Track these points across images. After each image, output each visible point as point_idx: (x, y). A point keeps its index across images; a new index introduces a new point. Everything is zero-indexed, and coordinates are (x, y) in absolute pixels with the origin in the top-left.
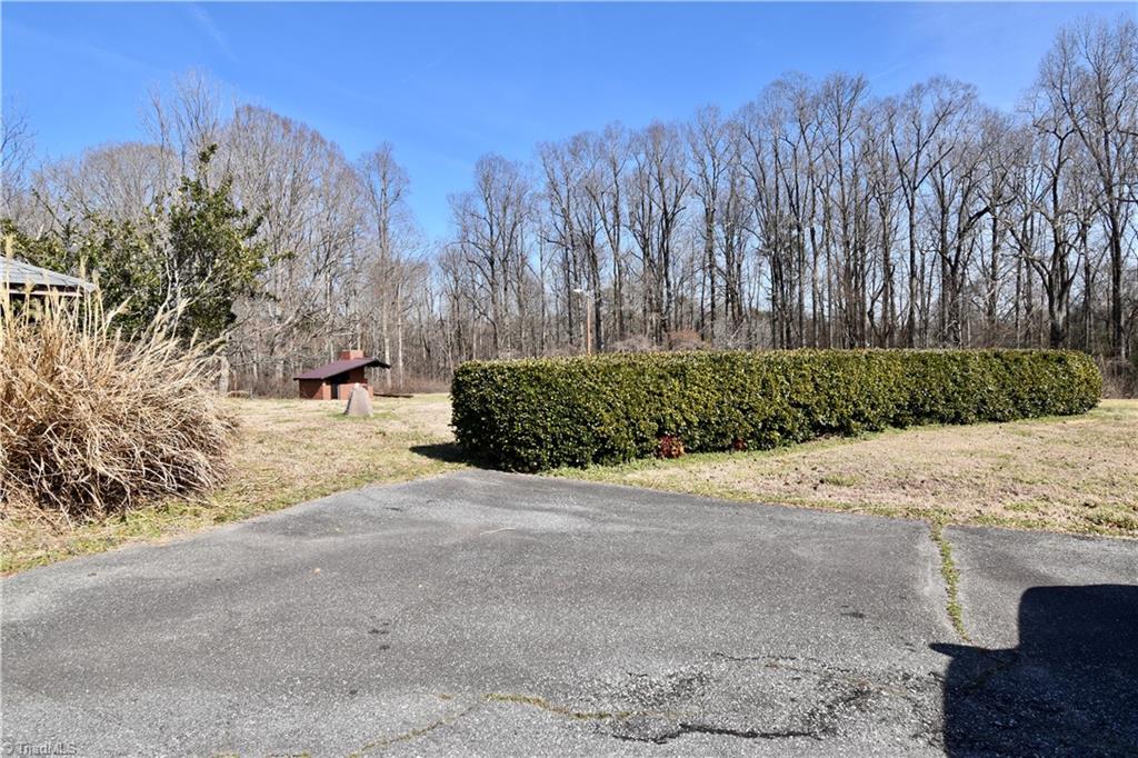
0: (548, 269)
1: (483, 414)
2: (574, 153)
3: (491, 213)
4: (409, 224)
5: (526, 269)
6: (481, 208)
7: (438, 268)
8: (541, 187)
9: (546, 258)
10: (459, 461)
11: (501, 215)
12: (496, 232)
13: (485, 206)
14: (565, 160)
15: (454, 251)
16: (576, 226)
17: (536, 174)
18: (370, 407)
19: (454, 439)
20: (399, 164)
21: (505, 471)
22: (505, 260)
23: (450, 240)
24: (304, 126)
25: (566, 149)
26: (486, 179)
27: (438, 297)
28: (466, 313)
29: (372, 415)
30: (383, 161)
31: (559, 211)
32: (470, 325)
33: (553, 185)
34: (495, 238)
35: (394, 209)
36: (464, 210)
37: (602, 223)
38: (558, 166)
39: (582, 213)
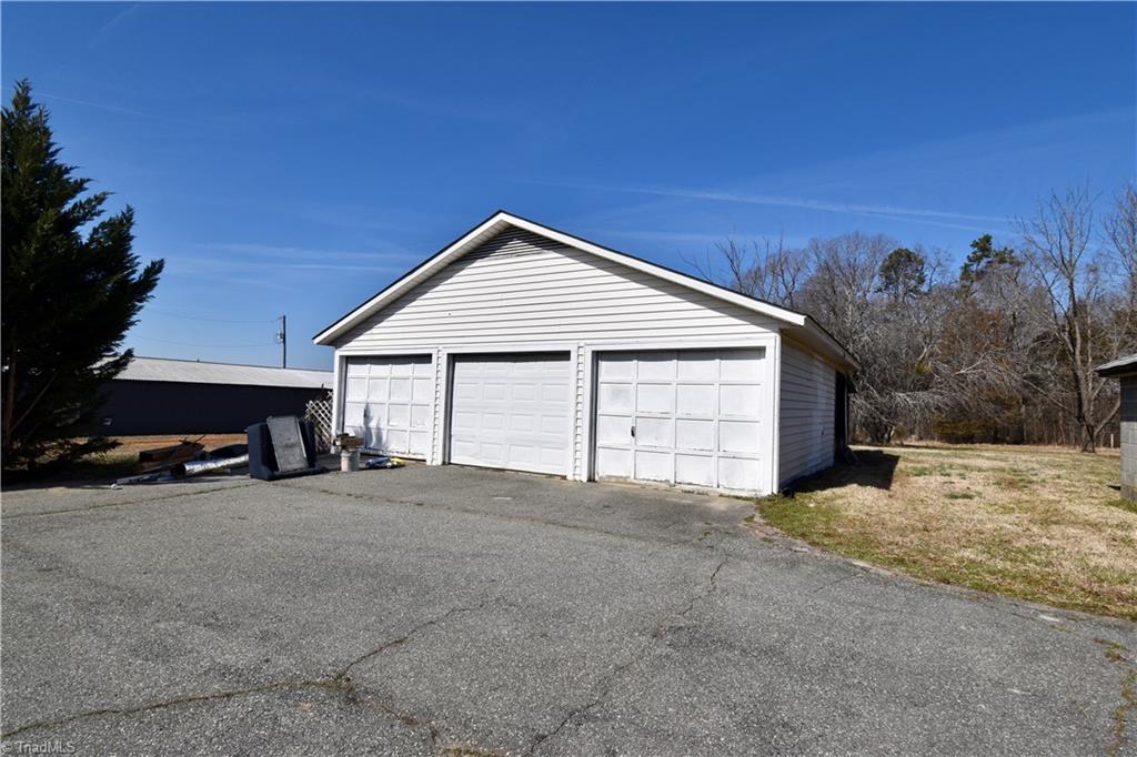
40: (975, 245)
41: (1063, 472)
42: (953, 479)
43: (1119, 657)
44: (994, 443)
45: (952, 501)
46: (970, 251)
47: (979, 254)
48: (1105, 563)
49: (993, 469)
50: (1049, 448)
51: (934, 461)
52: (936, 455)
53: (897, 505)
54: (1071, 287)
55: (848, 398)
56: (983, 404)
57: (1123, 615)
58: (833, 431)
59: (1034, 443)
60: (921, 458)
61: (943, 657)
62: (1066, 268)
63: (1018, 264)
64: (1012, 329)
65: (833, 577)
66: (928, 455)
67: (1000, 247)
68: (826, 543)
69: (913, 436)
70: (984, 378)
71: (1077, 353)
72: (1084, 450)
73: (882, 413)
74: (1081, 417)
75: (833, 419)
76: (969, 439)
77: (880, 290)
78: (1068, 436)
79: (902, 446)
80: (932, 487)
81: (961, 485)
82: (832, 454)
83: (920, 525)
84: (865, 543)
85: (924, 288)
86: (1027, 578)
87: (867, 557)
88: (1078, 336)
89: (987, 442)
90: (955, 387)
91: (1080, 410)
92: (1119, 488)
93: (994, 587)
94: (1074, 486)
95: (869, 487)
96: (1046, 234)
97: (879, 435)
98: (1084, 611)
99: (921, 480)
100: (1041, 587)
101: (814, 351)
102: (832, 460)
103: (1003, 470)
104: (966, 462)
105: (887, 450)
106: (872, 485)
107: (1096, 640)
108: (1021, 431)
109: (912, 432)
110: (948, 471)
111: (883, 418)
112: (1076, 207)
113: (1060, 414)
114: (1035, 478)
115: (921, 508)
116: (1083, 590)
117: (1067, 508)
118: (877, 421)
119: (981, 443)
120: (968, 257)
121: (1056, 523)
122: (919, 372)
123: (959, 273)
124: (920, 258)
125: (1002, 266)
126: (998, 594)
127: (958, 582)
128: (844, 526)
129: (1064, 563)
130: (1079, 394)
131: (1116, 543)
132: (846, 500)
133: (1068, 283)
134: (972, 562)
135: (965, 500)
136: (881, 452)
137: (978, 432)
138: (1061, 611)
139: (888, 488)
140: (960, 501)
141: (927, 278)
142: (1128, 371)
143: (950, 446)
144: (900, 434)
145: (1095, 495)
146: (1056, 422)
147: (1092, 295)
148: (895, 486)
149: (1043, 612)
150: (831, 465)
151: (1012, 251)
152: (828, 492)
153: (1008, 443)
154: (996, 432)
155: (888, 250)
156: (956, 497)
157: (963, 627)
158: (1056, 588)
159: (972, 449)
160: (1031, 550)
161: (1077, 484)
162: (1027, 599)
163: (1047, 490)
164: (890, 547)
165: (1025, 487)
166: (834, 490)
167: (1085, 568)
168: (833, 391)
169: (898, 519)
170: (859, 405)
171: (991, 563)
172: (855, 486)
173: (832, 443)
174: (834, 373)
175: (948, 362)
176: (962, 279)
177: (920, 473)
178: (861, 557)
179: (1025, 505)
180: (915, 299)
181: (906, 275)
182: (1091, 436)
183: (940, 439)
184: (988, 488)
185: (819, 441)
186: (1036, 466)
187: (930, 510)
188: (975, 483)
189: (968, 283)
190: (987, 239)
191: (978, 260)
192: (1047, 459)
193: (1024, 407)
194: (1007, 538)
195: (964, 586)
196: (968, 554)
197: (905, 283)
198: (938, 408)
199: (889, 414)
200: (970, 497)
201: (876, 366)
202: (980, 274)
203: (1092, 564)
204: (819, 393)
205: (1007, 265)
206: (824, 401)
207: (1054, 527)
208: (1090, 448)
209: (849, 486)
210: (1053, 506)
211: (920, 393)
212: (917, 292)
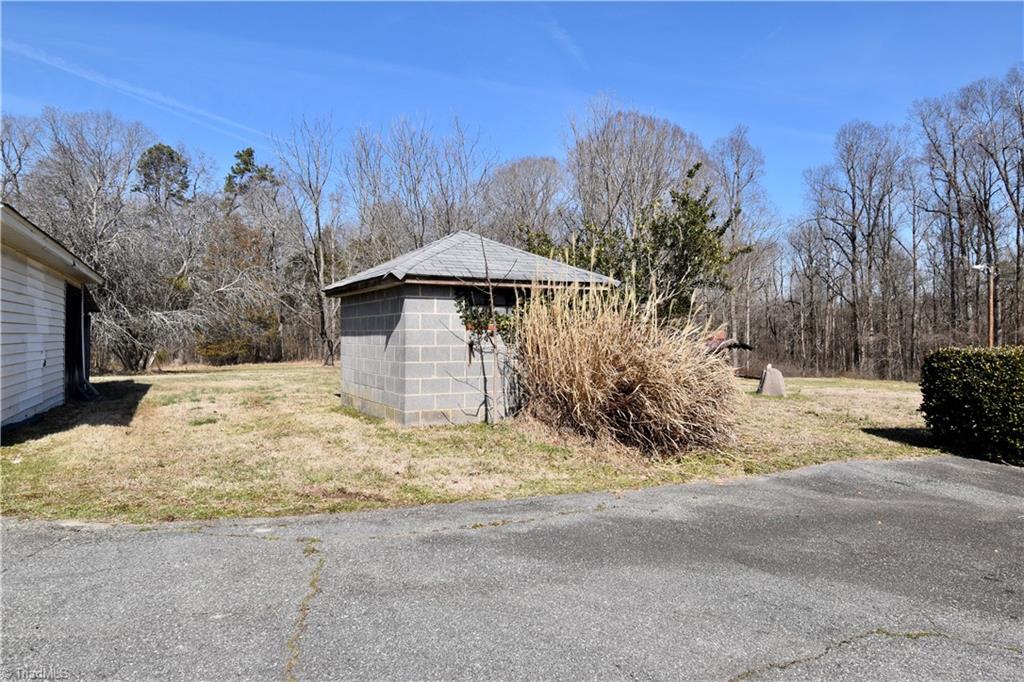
0: (923, 243)
1: (966, 401)
2: (964, 108)
3: (853, 185)
4: (761, 204)
5: (894, 242)
6: (842, 180)
7: (790, 248)
8: (919, 151)
9: (921, 229)
10: (932, 447)
11: (867, 186)
12: (859, 206)
13: (846, 179)
14: (952, 116)
15: (810, 228)
16: (964, 190)
17: (913, 135)
18: (783, 388)
19: (924, 425)
20: (753, 145)
21: (991, 461)
22: (869, 235)
23: (806, 218)
24: (666, 122)
25: (953, 104)
26: (849, 149)
27: (788, 277)
28: (821, 293)
29: (785, 396)
30: (737, 145)
31: (941, 174)
32: (823, 307)
33: (935, 147)
34: (857, 212)
35: (747, 191)
36: (821, 186)
37: (1001, 183)
38: (941, 124)
39: (972, 175)
40: (239, 156)
41: (302, 386)
42: (201, 404)
43: (313, 550)
44: (256, 362)
45: (195, 428)
46: (234, 162)
47: (242, 166)
48: (317, 465)
49: (244, 389)
50: (301, 364)
51: (187, 386)
52: (193, 379)
53: (133, 442)
54: (317, 212)
55: (88, 319)
56: (243, 325)
57: (324, 510)
58: (62, 360)
59: (290, 359)
60: (174, 385)
61: (148, 606)
62: (314, 193)
63: (278, 184)
64: (271, 249)
65: (26, 550)
66: (184, 380)
67: (262, 163)
68: (28, 507)
69: (176, 360)
70: (242, 296)
71: (321, 274)
72: (326, 364)
73: (136, 337)
74: (323, 334)
75: (62, 346)
76: (233, 360)
77: (137, 189)
78: (317, 352)
79: (160, 372)
80: (177, 415)
81: (207, 409)
82: (62, 390)
83: (155, 461)
84: (83, 497)
85: (188, 195)
86: (253, 496)
87: (80, 513)
88: (322, 259)
89: (249, 362)
90: (214, 304)
91: (323, 328)
92: (339, 395)
93: (218, 513)
94: (309, 398)
95: (103, 426)
96: (297, 157)
97: (133, 362)
98: (294, 514)
99: (167, 410)
100: (264, 501)
101: (28, 255)
102: (62, 398)
103: (252, 389)
104: (219, 384)
105: (139, 379)
106: (107, 423)
107: (298, 540)
108: (279, 348)
109: (175, 356)
110: (199, 396)
111: (136, 342)
112: (322, 137)
113: (311, 331)
114: (278, 394)
115: (160, 442)
116: (297, 494)
117: (298, 419)
118: (129, 345)
119: (243, 362)
120: (232, 168)
121: (287, 435)
122: (177, 288)
123: (223, 183)
124: (183, 159)
125: (263, 183)
126: (221, 518)
127: (184, 517)
128: (60, 479)
129: (286, 472)
130: (322, 313)
131: (329, 445)
132: (68, 447)
133: (314, 209)
134: (201, 490)
135: (210, 425)
136: (132, 381)
137: (242, 352)
138: (274, 520)
139: (127, 424)
140: (204, 426)
141: (191, 184)
142: (345, 292)
143: (215, 368)
144: (161, 359)
145: (323, 403)
146: (308, 339)
147: (335, 223)
148: (137, 421)
149: (258, 526)
150: (61, 404)
151: (272, 170)
152: (46, 440)
153: (268, 361)
154: (258, 351)
155: (149, 143)
156: (200, 424)
157: (177, 566)
158: (275, 499)
159: (231, 370)
160: (259, 465)
161: (311, 395)
162: (247, 517)
163: (285, 405)
164: (113, 494)
165: (268, 404)
166: (55, 435)
167: (303, 473)
168: (62, 309)
169: (130, 458)
170: (105, 327)
171: (221, 487)
172: (85, 426)
173: (62, 375)
174: (62, 285)
175: (209, 279)
176: (226, 190)
177: (170, 401)
178: (73, 516)
179: (263, 422)
180: (178, 205)
181: (168, 177)
182: (331, 350)
183: (205, 361)
184: (234, 409)
185: (39, 374)
186: (282, 382)
187: (170, 442)
188: (225, 406)
189: (232, 196)
190: (250, 153)
191: (242, 172)
192: (293, 374)
193: (281, 325)
194: (239, 458)
195: (189, 519)
196: (200, 483)
197: (167, 186)
198: (197, 328)
199: (144, 337)
200: (214, 421)
201: (127, 279)
202: (244, 188)
203: (308, 468)
204: (37, 311)
205: (268, 183)
206: (47, 322)
207: (284, 438)
208: (330, 362)
209: (77, 428)
210: (288, 419)
211: (179, 313)
212: (181, 198)
